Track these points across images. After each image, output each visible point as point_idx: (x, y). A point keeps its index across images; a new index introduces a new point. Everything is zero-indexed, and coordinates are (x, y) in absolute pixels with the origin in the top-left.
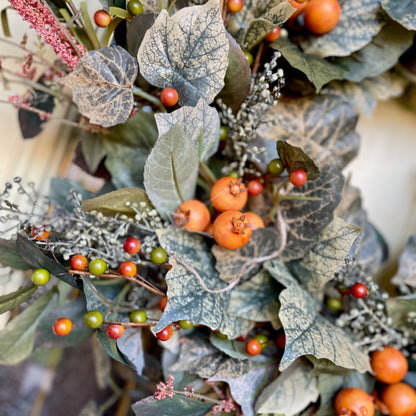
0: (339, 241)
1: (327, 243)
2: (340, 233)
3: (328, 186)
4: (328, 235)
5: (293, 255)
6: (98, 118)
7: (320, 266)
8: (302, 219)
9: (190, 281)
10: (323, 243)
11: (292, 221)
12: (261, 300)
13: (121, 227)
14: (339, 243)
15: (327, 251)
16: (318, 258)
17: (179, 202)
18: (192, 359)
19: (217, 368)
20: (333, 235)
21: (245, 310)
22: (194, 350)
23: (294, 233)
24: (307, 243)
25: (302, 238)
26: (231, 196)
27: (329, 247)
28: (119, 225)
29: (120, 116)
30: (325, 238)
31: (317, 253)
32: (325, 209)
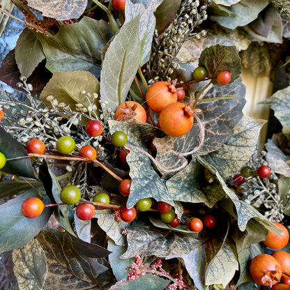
0: (248, 133)
1: (239, 136)
2: (248, 127)
3: (233, 93)
4: (238, 130)
5: (210, 149)
6: (51, 12)
7: (235, 154)
8: (215, 120)
9: (142, 166)
10: (235, 136)
11: (207, 122)
12: (188, 189)
13: (75, 117)
14: (249, 134)
15: (239, 142)
16: (233, 148)
17: (117, 104)
18: (139, 246)
19: (168, 248)
20: (242, 129)
21: (181, 196)
22: (139, 238)
23: (209, 131)
24: (223, 137)
25: (218, 133)
26: (169, 94)
27: (241, 139)
28: (74, 115)
29: (75, 12)
30: (236, 132)
31: (231, 145)
32: (234, 109)
